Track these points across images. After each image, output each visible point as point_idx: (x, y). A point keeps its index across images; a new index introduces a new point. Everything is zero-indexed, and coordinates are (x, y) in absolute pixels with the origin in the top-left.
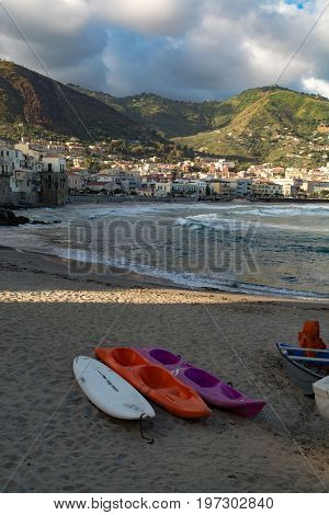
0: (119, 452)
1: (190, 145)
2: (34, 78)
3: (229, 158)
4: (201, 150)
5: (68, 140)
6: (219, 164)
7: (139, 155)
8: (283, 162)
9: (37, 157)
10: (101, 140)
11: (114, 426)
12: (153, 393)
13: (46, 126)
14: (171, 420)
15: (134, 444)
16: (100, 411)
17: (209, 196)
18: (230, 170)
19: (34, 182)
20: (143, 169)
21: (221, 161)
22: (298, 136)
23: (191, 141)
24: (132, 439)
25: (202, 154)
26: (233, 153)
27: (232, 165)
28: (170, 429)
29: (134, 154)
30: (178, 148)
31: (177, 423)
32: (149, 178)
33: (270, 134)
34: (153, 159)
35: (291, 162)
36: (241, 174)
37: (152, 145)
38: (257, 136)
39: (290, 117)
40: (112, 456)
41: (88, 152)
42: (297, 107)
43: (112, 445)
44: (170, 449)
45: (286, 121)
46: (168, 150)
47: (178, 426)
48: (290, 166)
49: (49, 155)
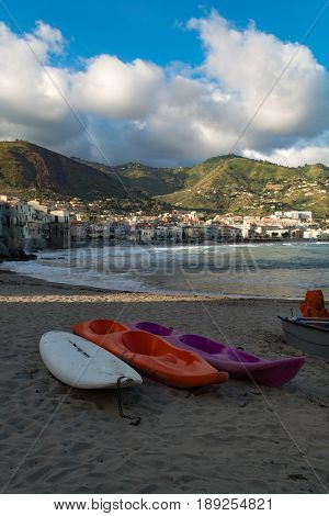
0: (76, 440)
1: (168, 202)
2: (44, 152)
3: (198, 211)
4: (177, 205)
5: (71, 199)
6: (192, 215)
7: (129, 210)
8: (241, 212)
9: (46, 211)
10: (98, 199)
11: (79, 402)
12: (139, 358)
13: (54, 190)
14: (166, 391)
15: (106, 426)
16: (62, 384)
17: (185, 239)
18: (201, 219)
19: (44, 231)
20: (132, 220)
21: (193, 213)
22: (251, 192)
23: (169, 198)
24: (106, 420)
25: (178, 208)
26: (201, 206)
27: (202, 215)
28: (166, 403)
29: (124, 209)
30: (159, 203)
31: (176, 395)
32: (137, 226)
33: (231, 192)
34: (139, 213)
35: (247, 213)
36: (209, 222)
37: (138, 202)
38: (219, 193)
39: (244, 178)
40: (62, 447)
41: (88, 209)
42: (250, 170)
43: (69, 430)
44: (167, 431)
45: (241, 181)
46: (151, 206)
47: (178, 399)
48: (247, 215)
49: (56, 209)
